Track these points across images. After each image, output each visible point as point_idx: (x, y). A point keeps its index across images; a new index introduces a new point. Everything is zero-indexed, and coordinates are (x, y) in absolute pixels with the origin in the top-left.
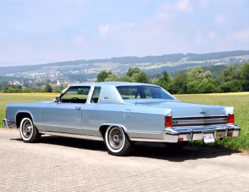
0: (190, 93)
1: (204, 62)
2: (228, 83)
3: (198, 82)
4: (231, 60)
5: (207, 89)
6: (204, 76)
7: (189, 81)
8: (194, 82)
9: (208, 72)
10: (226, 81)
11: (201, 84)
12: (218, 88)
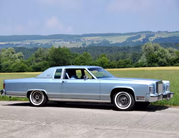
0: (5, 72)
1: (7, 43)
2: (39, 63)
3: (12, 62)
4: (31, 42)
5: (20, 69)
6: (17, 57)
7: (3, 61)
8: (9, 62)
9: (20, 54)
10: (37, 61)
11: (15, 64)
12: (30, 68)
